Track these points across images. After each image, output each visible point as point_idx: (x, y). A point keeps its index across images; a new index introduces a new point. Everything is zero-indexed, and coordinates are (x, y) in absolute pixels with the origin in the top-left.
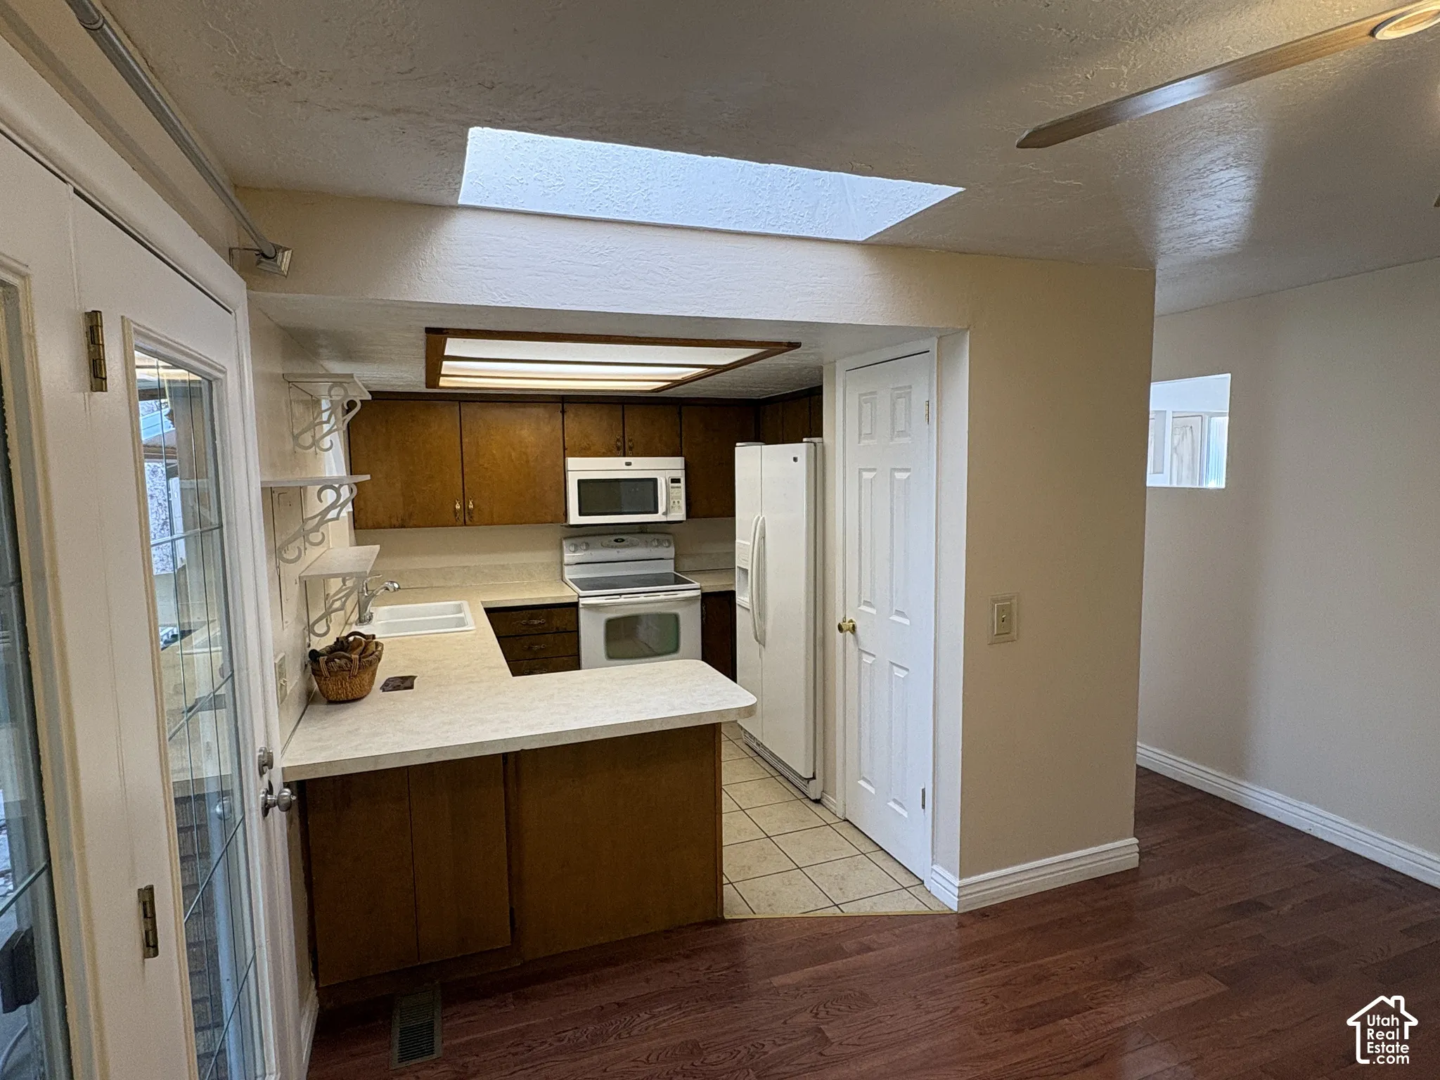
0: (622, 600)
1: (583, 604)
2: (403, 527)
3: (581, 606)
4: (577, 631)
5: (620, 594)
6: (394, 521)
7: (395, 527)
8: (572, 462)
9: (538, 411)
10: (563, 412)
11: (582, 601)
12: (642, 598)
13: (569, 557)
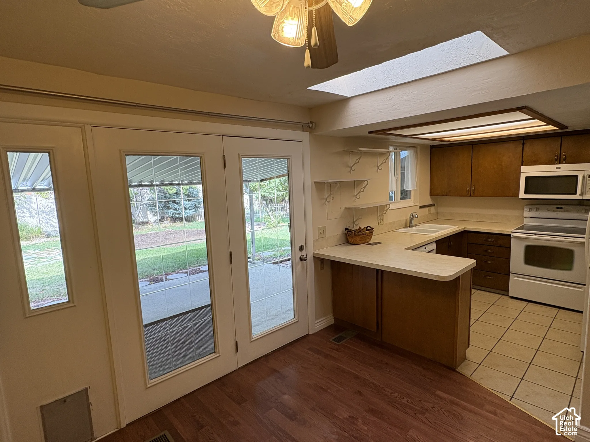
0: (536, 237)
1: (513, 236)
2: (446, 196)
3: (512, 236)
4: (510, 248)
5: (535, 234)
6: (444, 194)
7: (443, 196)
8: (524, 168)
9: (511, 146)
10: (523, 144)
11: (513, 234)
12: (549, 238)
13: (526, 214)
